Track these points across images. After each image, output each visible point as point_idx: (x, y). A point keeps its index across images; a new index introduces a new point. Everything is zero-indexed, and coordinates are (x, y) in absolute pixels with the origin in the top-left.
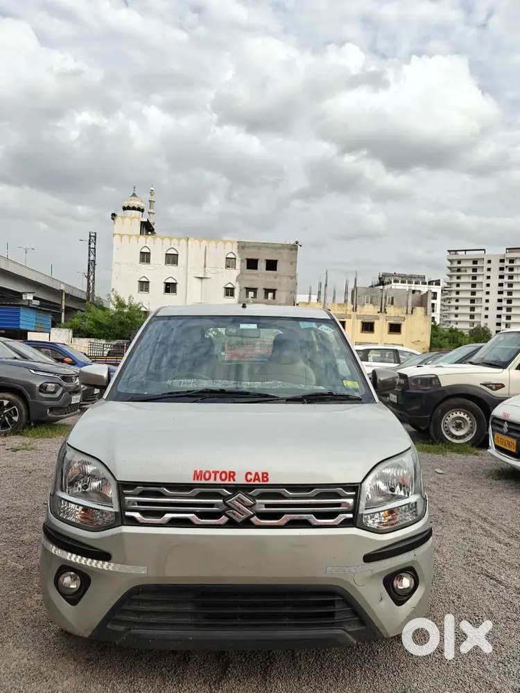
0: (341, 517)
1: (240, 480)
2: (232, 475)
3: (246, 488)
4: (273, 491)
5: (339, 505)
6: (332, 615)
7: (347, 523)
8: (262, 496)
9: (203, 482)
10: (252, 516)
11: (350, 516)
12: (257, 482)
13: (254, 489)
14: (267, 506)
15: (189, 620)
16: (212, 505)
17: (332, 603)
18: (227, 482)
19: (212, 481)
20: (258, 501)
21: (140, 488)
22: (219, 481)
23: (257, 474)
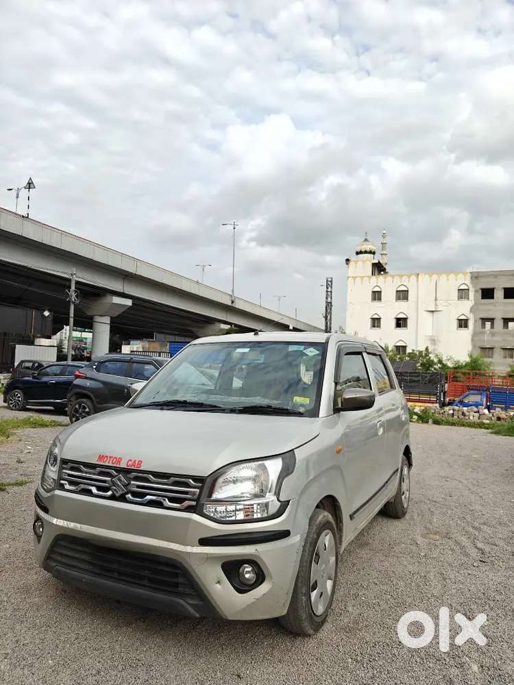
0: (187, 503)
1: (123, 465)
2: (119, 460)
3: (126, 471)
4: (142, 475)
5: (186, 493)
6: (176, 585)
7: (189, 509)
8: (136, 479)
9: (102, 463)
10: (127, 493)
11: (194, 503)
12: (133, 468)
13: (131, 472)
14: (138, 487)
15: (86, 567)
16: (104, 481)
17: (176, 575)
18: (115, 465)
19: (106, 464)
20: (132, 482)
21: (70, 465)
22: (111, 464)
23: (135, 461)
